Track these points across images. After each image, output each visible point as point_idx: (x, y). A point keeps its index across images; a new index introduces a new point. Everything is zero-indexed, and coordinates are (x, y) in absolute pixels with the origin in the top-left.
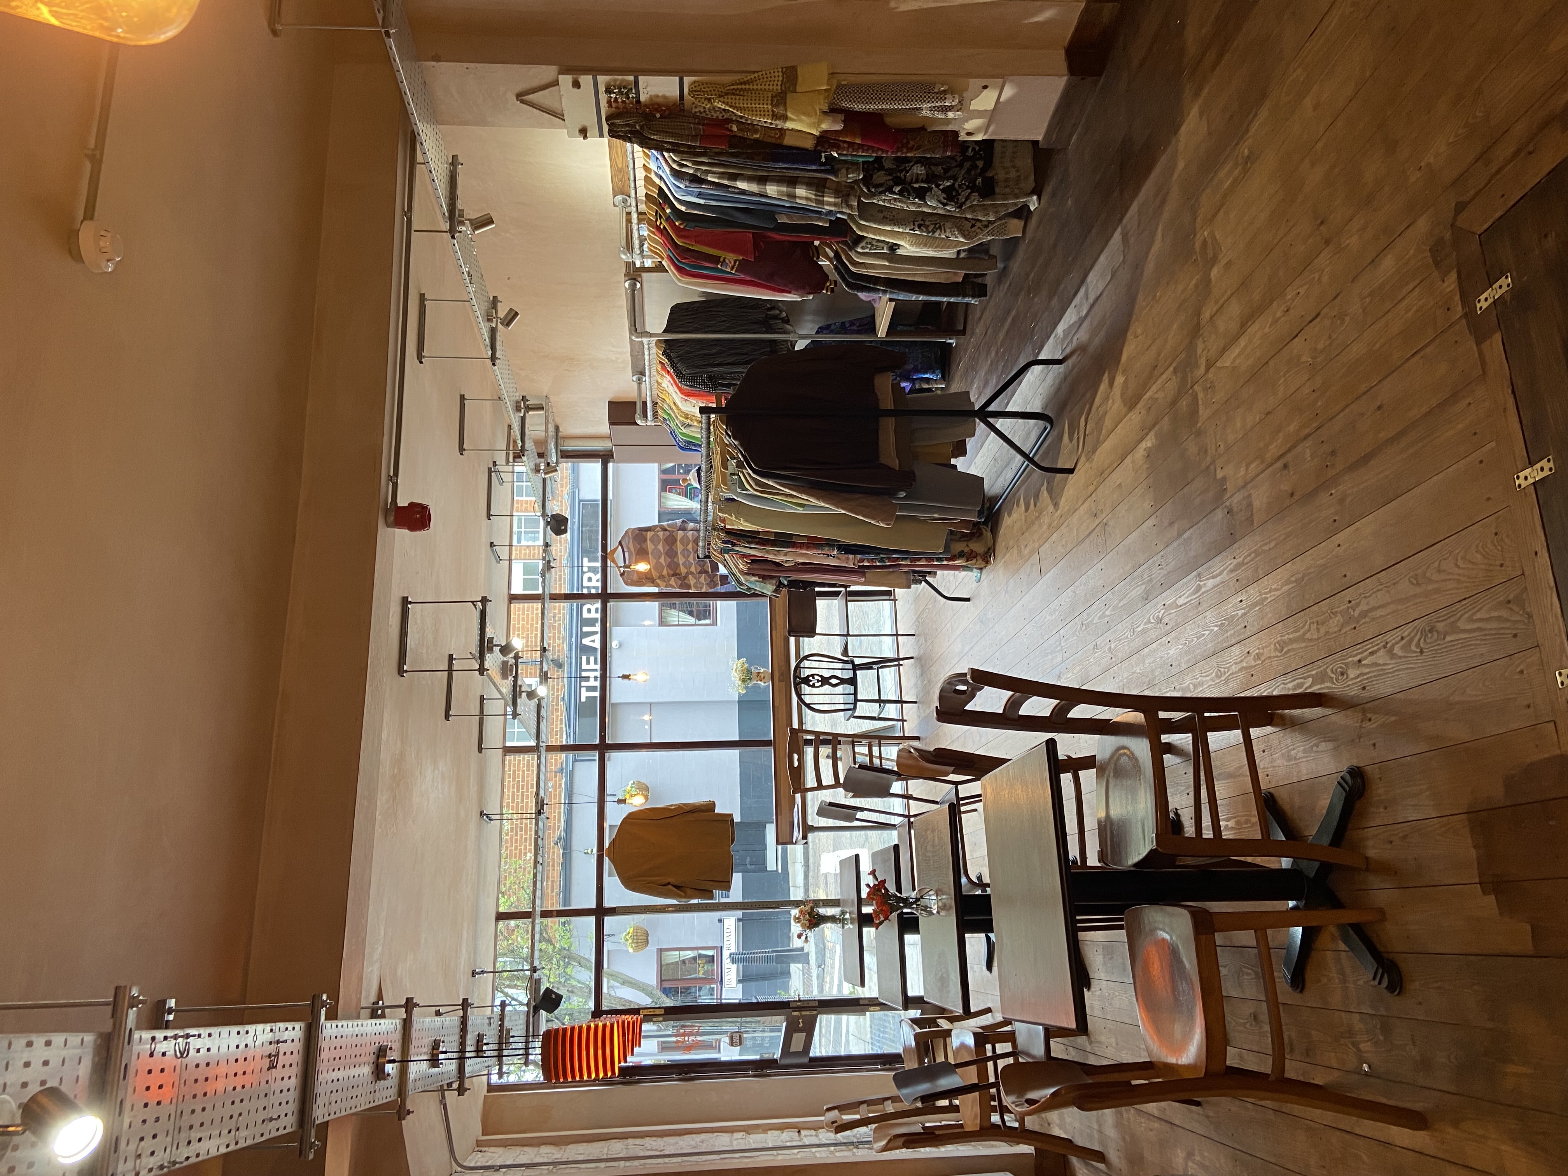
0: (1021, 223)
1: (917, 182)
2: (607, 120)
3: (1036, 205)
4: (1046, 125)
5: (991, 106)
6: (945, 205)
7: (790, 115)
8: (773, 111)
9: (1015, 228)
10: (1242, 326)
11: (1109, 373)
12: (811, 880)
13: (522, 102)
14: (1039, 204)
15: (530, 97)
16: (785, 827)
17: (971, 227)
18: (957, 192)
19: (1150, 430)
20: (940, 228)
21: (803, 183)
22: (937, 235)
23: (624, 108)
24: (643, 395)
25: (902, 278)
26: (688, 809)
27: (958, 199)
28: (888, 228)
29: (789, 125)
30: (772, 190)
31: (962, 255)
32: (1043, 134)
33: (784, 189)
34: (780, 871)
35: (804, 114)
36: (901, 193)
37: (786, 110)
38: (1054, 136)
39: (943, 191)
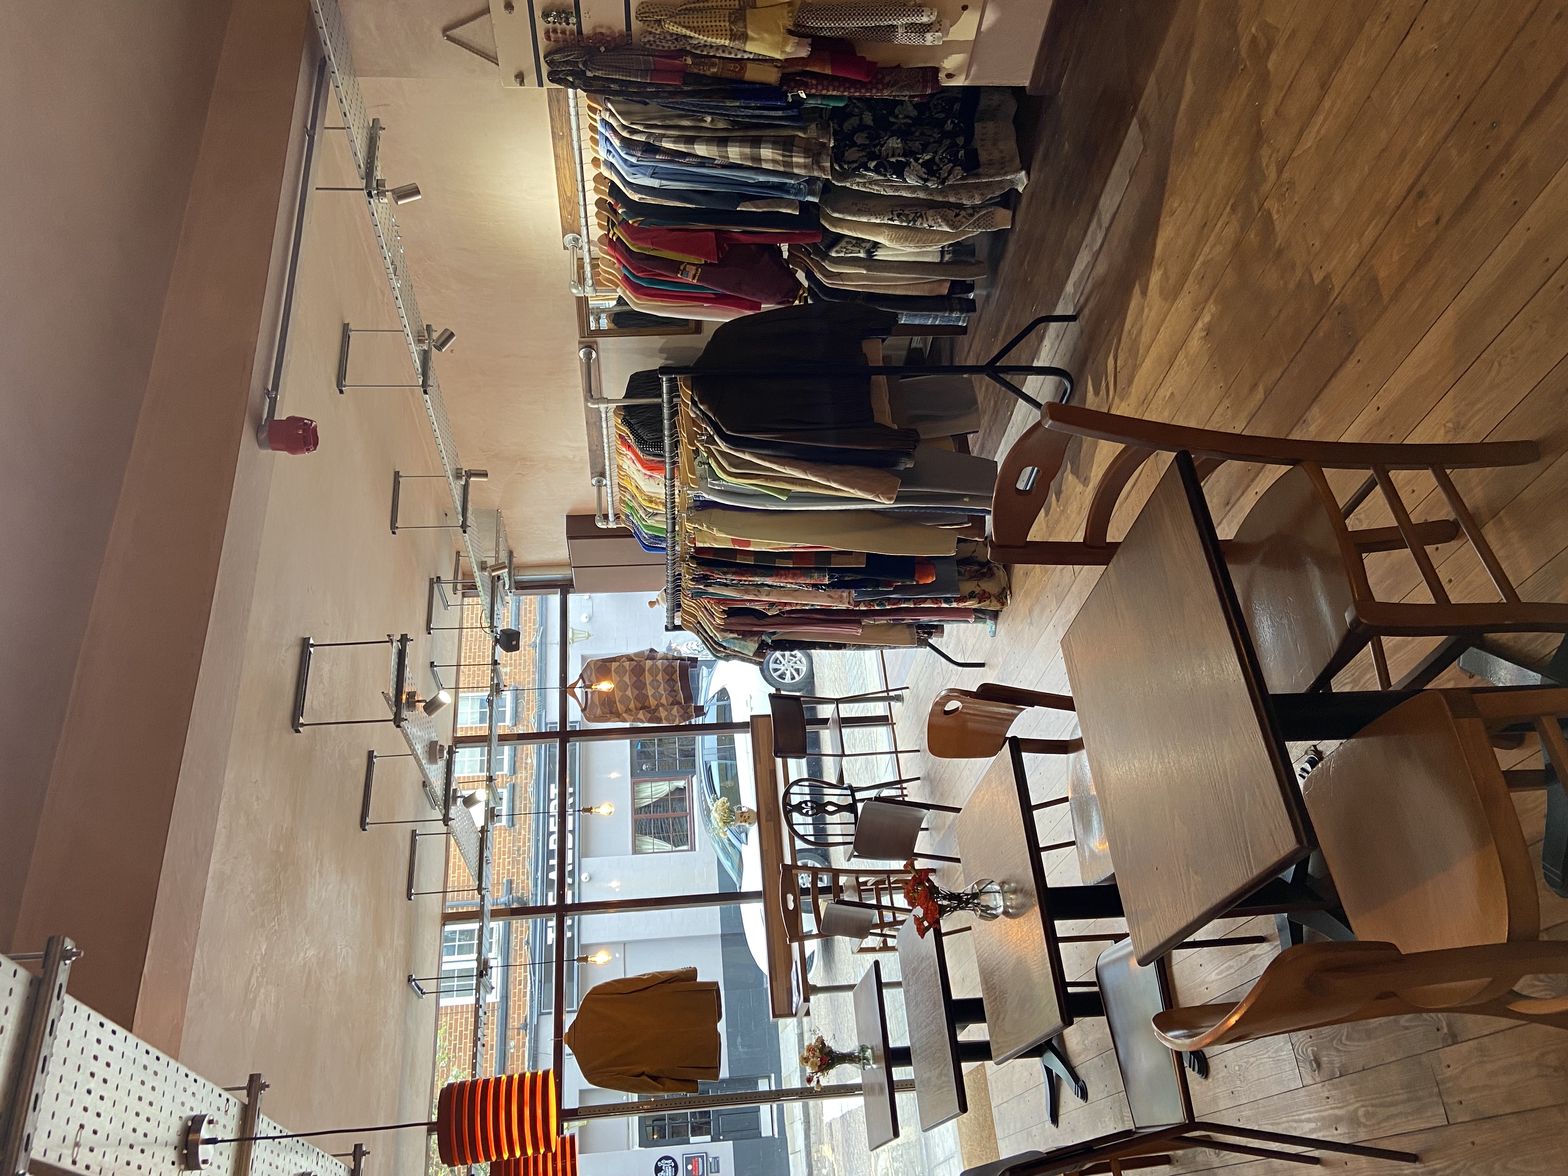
0: (1008, 213)
1: (893, 156)
2: (545, 58)
3: (1026, 182)
4: (1033, 64)
5: (972, 37)
6: (926, 180)
7: (750, 33)
8: (731, 30)
9: (1002, 219)
10: (1322, 87)
11: (1140, 284)
12: (813, 1138)
13: (449, 38)
14: (1029, 180)
15: (456, 32)
16: (782, 996)
17: (955, 217)
18: (938, 166)
19: (1207, 301)
20: (921, 216)
21: (766, 142)
22: (918, 224)
23: (565, 40)
24: (604, 505)
25: (882, 292)
26: (664, 978)
27: (940, 174)
28: (864, 219)
29: (751, 47)
30: (734, 153)
31: (947, 258)
32: (1030, 77)
33: (747, 150)
34: (776, 1136)
35: (767, 31)
36: (876, 170)
37: (745, 27)
38: (1043, 77)
39: (923, 165)
